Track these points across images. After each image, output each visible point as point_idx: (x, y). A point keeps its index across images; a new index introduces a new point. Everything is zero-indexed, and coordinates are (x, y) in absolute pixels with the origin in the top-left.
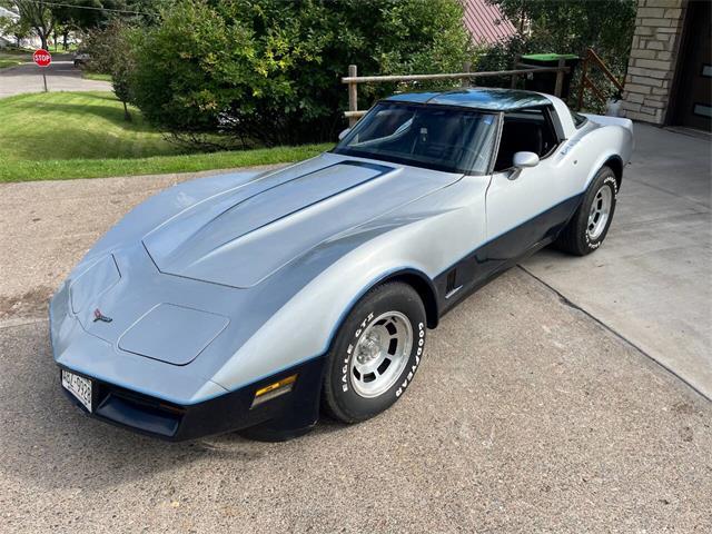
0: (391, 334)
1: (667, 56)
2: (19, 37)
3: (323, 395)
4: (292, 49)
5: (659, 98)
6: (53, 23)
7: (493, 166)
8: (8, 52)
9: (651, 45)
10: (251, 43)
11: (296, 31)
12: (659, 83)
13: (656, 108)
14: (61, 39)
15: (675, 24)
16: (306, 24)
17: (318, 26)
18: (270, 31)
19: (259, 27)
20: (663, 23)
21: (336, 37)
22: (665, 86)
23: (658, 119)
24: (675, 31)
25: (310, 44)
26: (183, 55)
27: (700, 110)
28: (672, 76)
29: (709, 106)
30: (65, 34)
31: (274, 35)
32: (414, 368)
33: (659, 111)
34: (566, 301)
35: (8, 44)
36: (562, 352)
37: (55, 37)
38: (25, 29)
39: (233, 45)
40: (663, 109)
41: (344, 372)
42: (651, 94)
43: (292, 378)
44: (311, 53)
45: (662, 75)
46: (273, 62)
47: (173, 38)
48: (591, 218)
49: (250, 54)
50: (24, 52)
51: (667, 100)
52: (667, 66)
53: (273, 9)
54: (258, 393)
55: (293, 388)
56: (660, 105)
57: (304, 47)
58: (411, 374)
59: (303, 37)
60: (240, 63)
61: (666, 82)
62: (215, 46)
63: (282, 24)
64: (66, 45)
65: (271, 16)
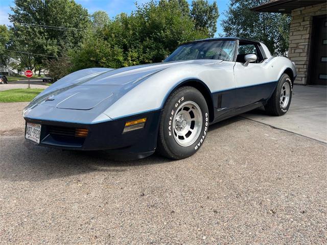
0: (192, 118)
1: (305, 54)
2: (19, 71)
3: (159, 136)
4: (139, 57)
5: (303, 73)
6: (34, 65)
7: (236, 59)
8: (14, 76)
9: (297, 51)
10: (121, 54)
11: (141, 50)
12: (302, 66)
13: (302, 77)
14: (37, 72)
15: (307, 40)
16: (145, 47)
17: (150, 48)
18: (130, 50)
19: (125, 48)
20: (302, 41)
21: (158, 53)
22: (305, 67)
23: (303, 82)
24: (307, 43)
25: (146, 55)
26: (92, 59)
27: (322, 77)
28: (308, 63)
29: (326, 74)
30: (40, 70)
31: (132, 51)
32: (203, 137)
33: (304, 78)
34: (274, 128)
35: (14, 73)
36: (277, 141)
37: (35, 71)
38: (22, 67)
39: (114, 55)
40: (305, 77)
41: (170, 124)
42: (299, 72)
43: (144, 120)
44: (147, 58)
45: (303, 63)
46: (131, 62)
47: (88, 53)
48: (281, 98)
49: (121, 58)
50: (20, 76)
51: (307, 73)
52: (305, 59)
53: (132, 41)
54: (127, 124)
55: (144, 127)
56: (304, 76)
57: (145, 56)
58: (202, 140)
59: (144, 52)
60: (117, 62)
61: (305, 66)
62: (106, 55)
63: (135, 48)
64: (39, 75)
65: (130, 44)
